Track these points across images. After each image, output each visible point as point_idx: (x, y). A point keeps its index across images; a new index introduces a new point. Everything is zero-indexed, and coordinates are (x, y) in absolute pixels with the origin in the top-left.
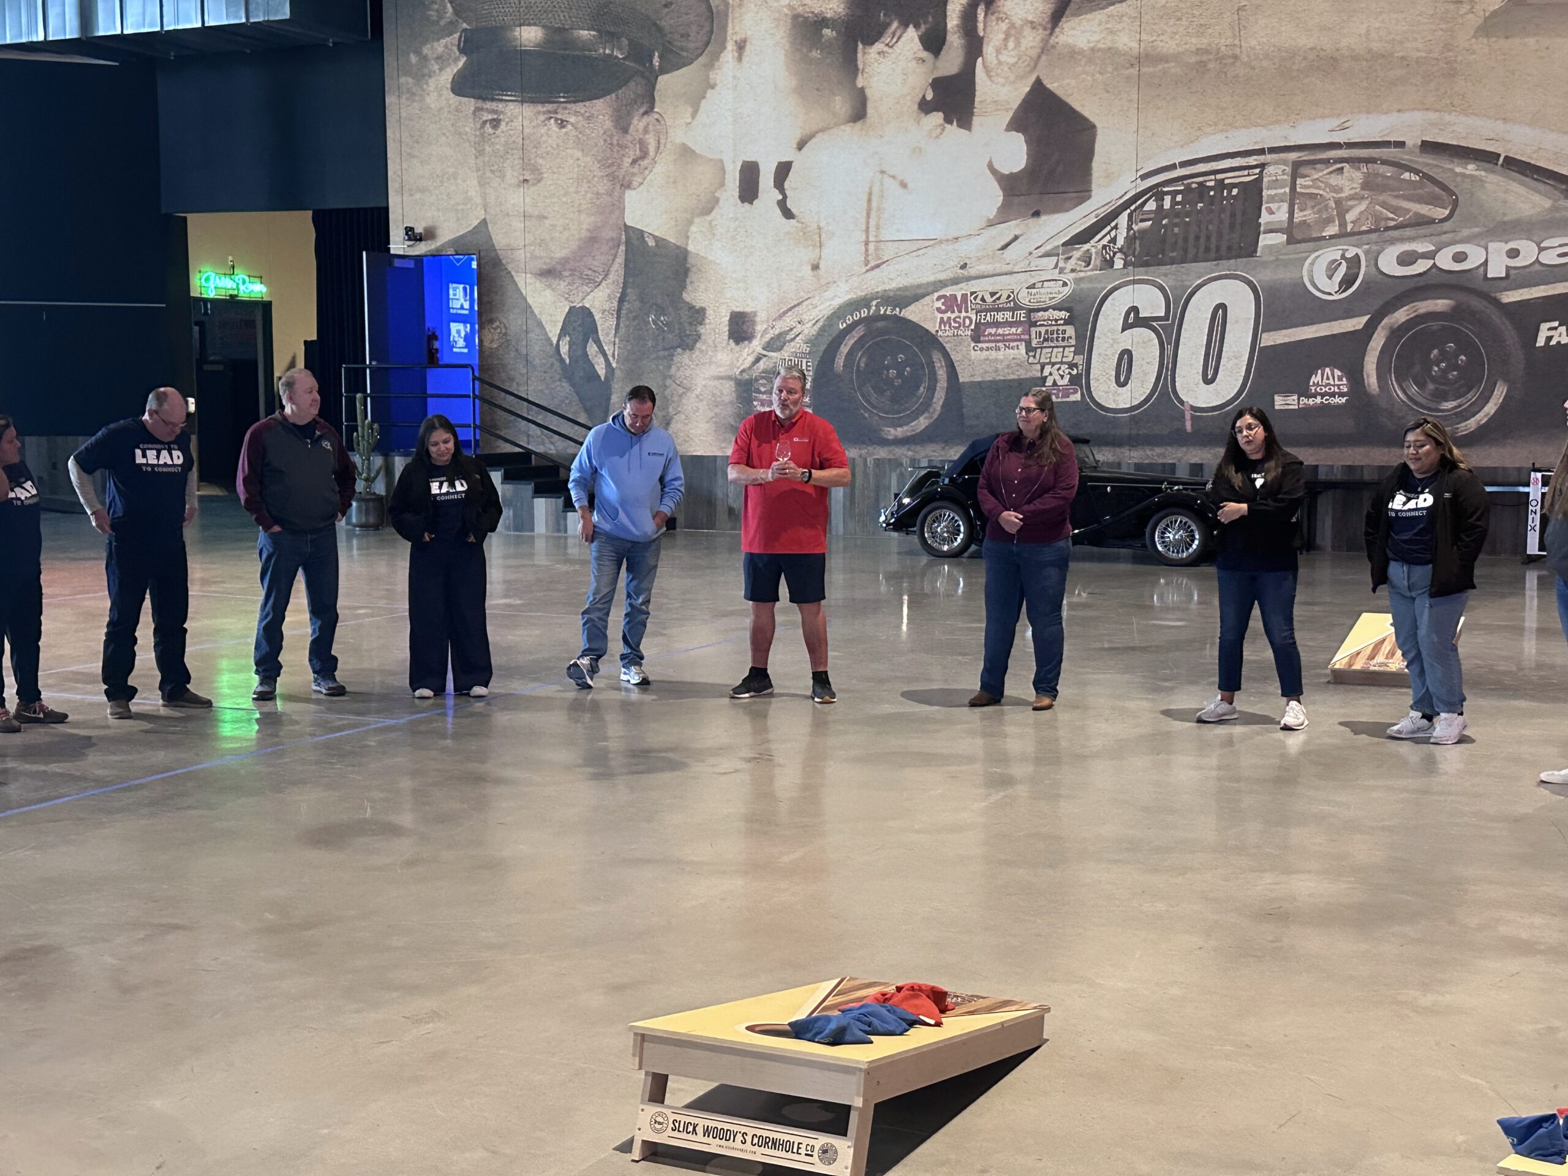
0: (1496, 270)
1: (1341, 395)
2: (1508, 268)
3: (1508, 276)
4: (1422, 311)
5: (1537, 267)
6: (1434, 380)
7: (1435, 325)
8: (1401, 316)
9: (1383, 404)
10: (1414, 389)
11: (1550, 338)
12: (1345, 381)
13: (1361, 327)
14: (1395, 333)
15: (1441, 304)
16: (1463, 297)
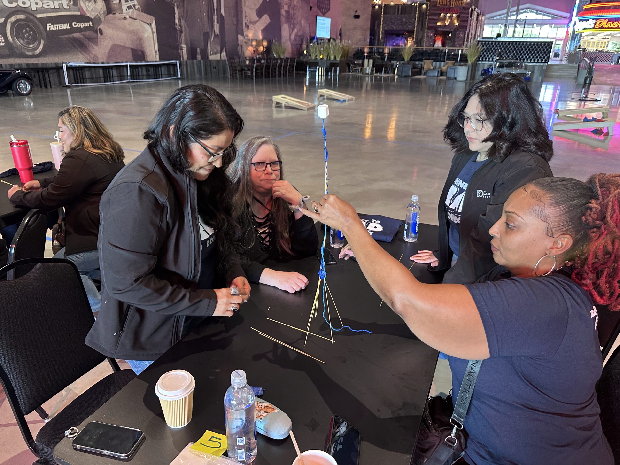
0: (34, 8)
1: (3, 42)
2: (36, 8)
3: (37, 10)
4: (18, 18)
5: (43, 8)
6: (26, 38)
7: (23, 23)
8: (13, 19)
9: (15, 45)
10: (22, 41)
11: (50, 28)
12: (3, 38)
13: (3, 21)
14: (13, 24)
15: (22, 17)
16: (28, 15)
